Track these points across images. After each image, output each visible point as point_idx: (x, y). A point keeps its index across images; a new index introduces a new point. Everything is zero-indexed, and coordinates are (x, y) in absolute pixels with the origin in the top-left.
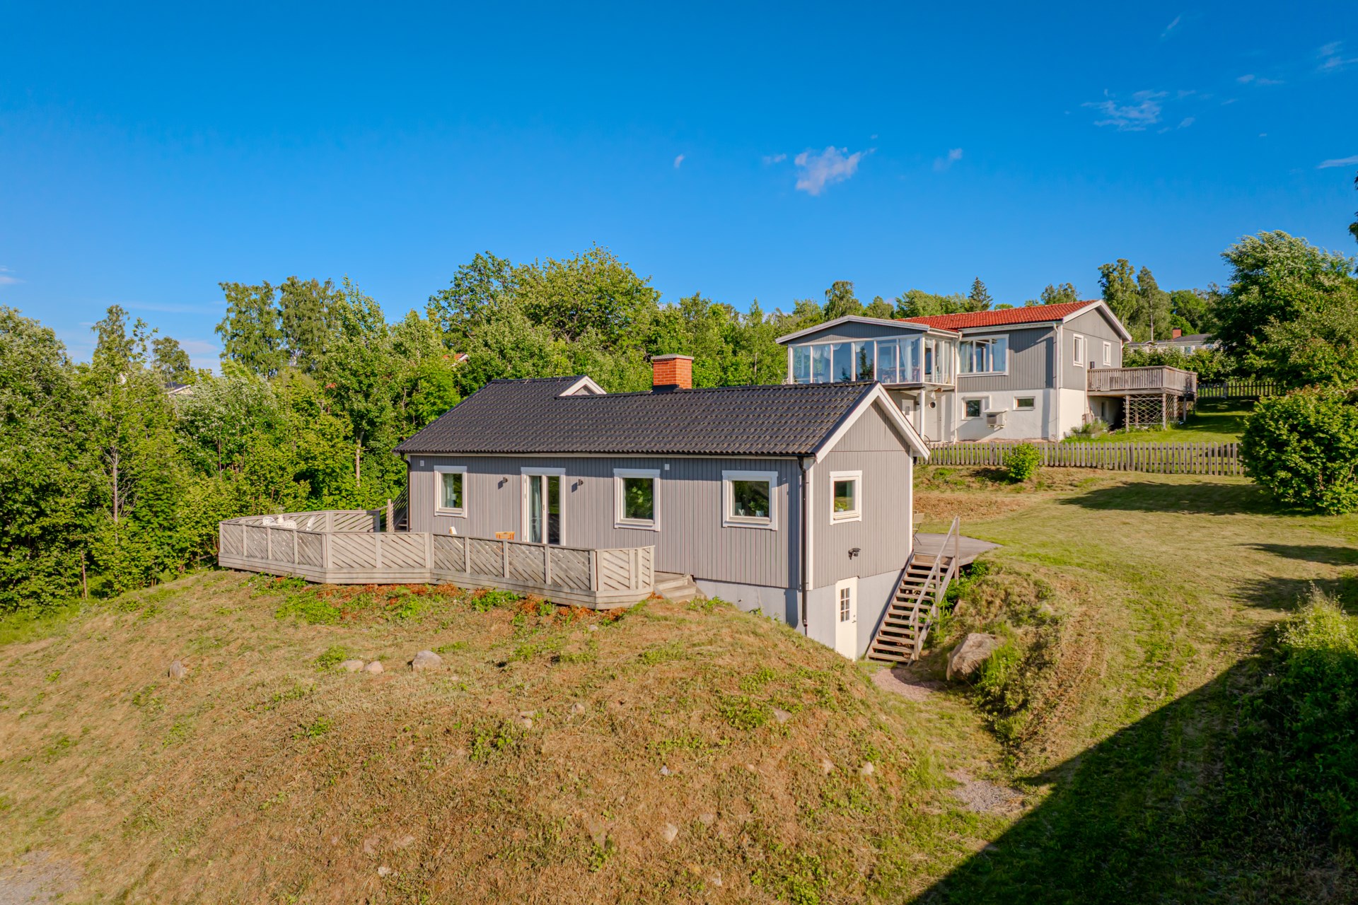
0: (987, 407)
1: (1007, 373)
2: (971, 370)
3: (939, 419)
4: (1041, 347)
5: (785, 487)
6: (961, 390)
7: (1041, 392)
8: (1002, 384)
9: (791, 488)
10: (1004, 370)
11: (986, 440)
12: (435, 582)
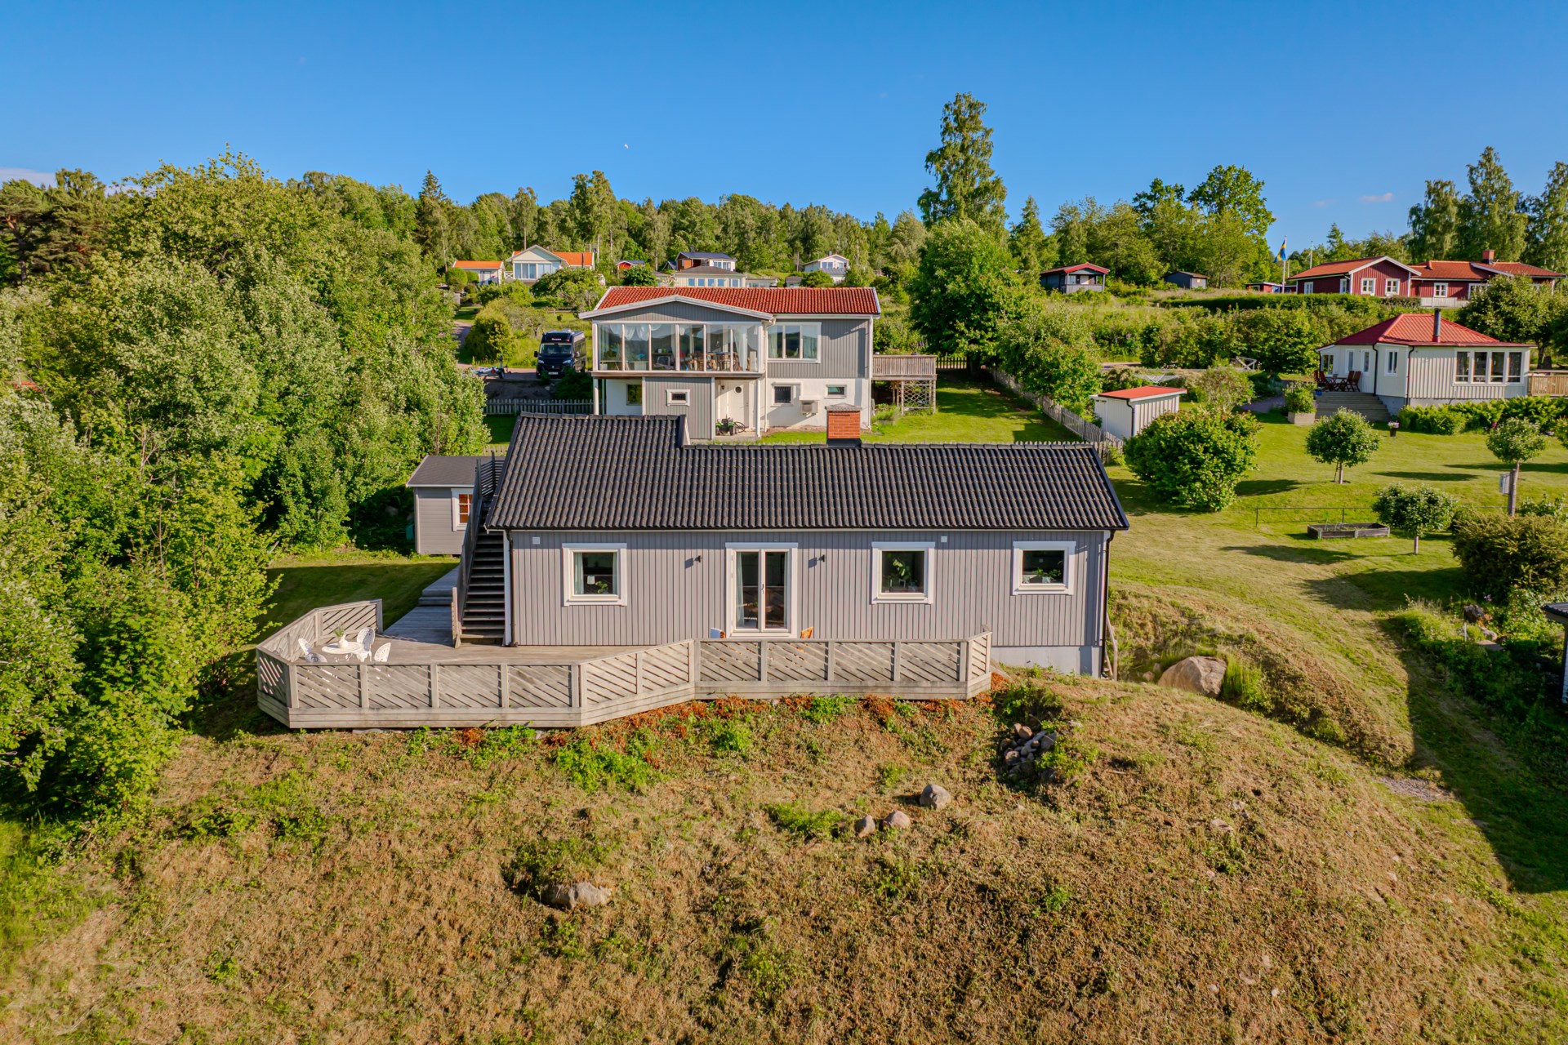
0: (799, 394)
1: (819, 360)
2: (780, 356)
3: (747, 405)
4: (854, 337)
5: (1084, 555)
6: (771, 376)
7: (853, 381)
8: (816, 372)
9: (1089, 554)
10: (815, 357)
11: (797, 426)
12: (705, 697)
